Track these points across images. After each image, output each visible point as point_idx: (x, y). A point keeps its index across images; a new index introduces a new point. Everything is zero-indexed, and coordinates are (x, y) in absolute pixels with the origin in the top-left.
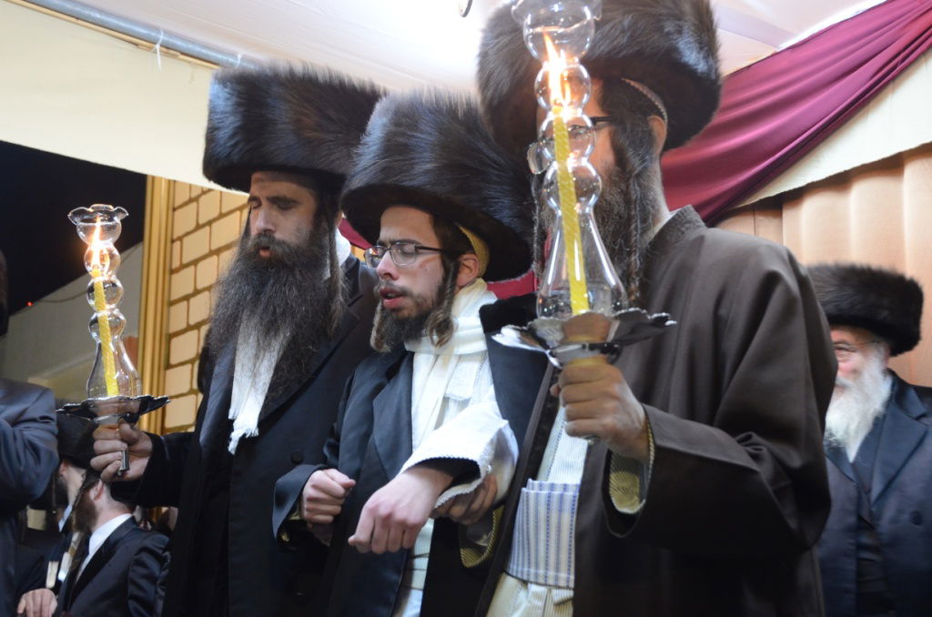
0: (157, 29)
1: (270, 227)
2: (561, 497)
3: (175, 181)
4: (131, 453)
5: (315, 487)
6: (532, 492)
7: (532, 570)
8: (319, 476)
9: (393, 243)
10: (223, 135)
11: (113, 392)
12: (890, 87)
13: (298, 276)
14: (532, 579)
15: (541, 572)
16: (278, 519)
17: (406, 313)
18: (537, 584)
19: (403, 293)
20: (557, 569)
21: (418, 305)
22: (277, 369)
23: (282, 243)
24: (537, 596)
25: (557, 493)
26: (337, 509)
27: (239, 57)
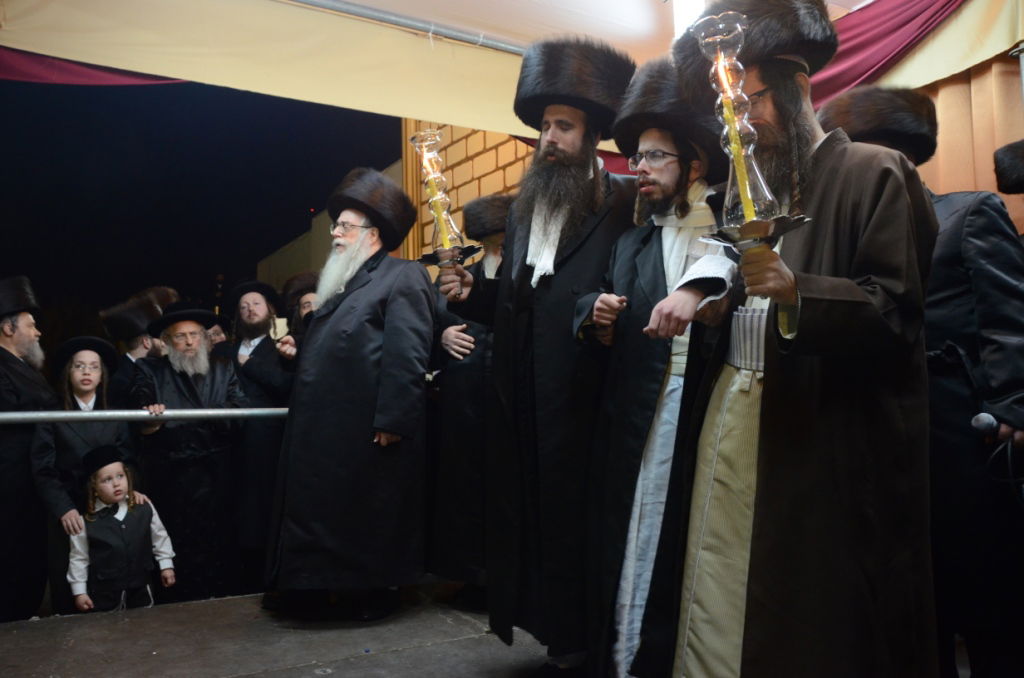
0: (429, 23)
1: (555, 140)
2: (760, 317)
3: (420, 121)
4: (463, 284)
5: (602, 301)
6: (741, 315)
7: (743, 362)
8: (604, 296)
9: (647, 152)
10: (530, 80)
11: (447, 246)
12: (931, 35)
13: (573, 171)
14: (743, 366)
15: (748, 362)
16: (577, 322)
17: (655, 196)
18: (746, 369)
19: (654, 183)
20: (758, 361)
21: (663, 191)
22: (563, 232)
23: (563, 151)
24: (746, 376)
25: (757, 314)
26: (614, 317)
27: (482, 36)
